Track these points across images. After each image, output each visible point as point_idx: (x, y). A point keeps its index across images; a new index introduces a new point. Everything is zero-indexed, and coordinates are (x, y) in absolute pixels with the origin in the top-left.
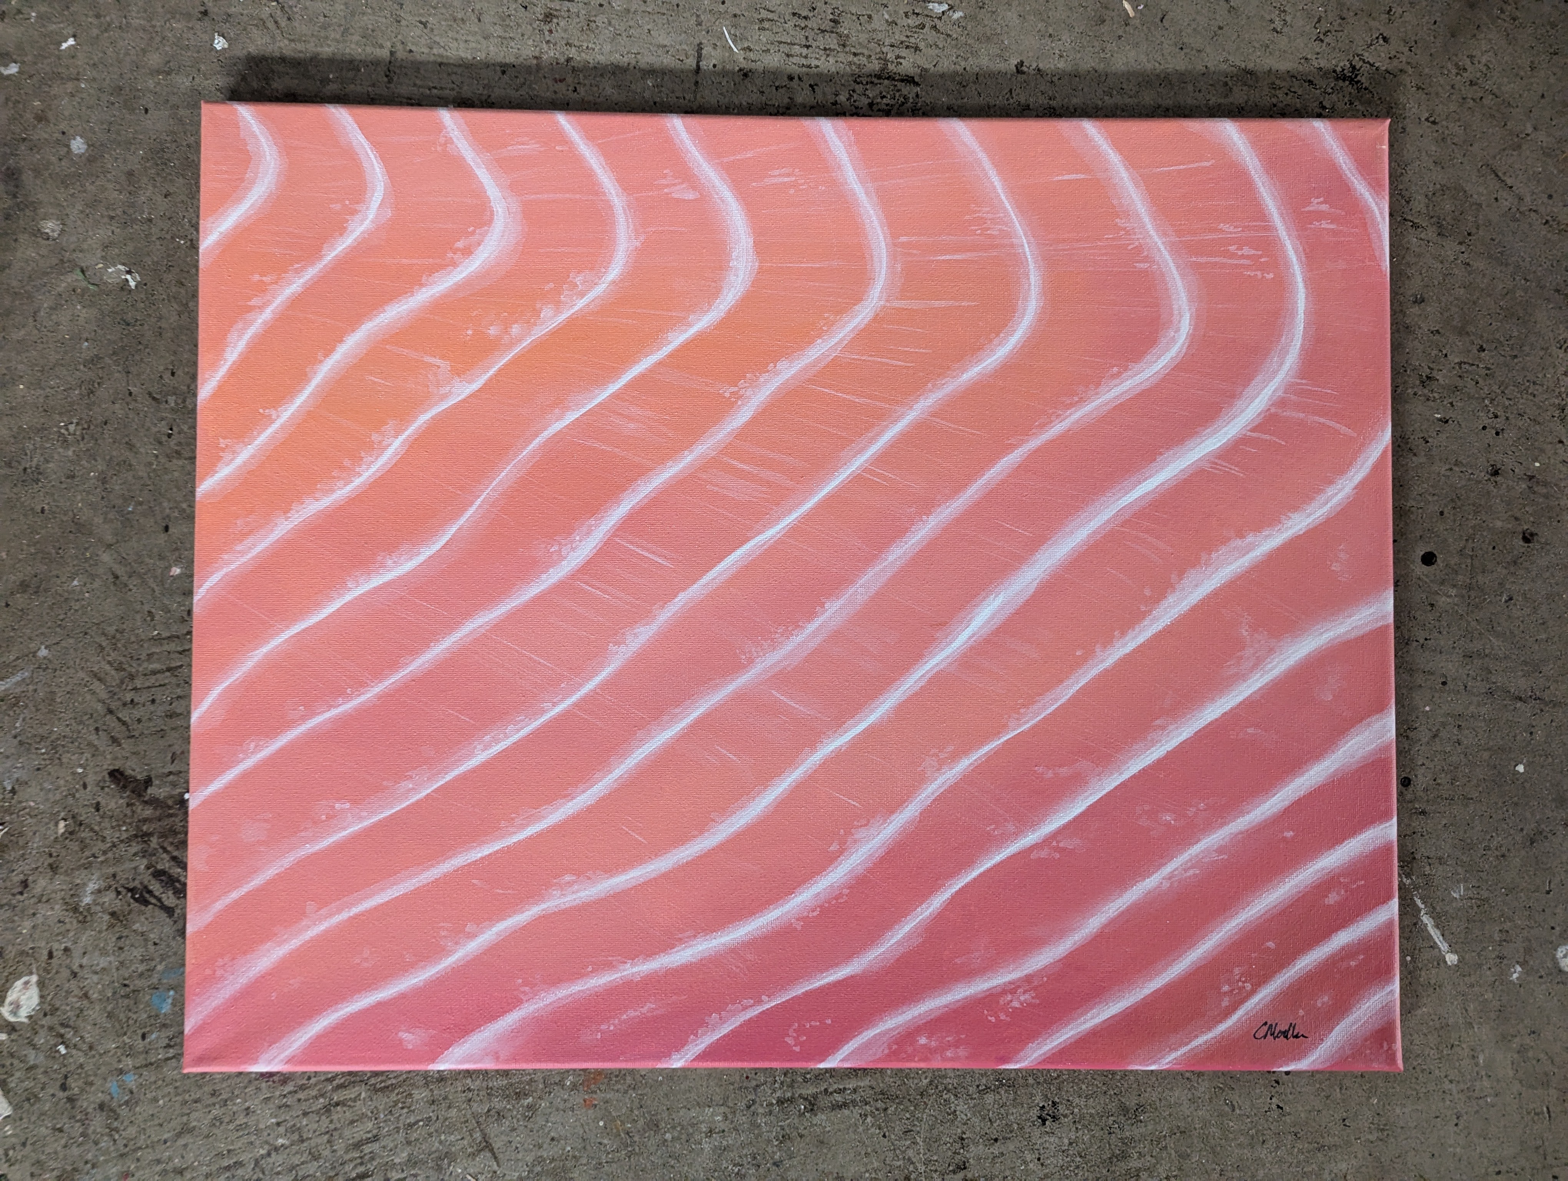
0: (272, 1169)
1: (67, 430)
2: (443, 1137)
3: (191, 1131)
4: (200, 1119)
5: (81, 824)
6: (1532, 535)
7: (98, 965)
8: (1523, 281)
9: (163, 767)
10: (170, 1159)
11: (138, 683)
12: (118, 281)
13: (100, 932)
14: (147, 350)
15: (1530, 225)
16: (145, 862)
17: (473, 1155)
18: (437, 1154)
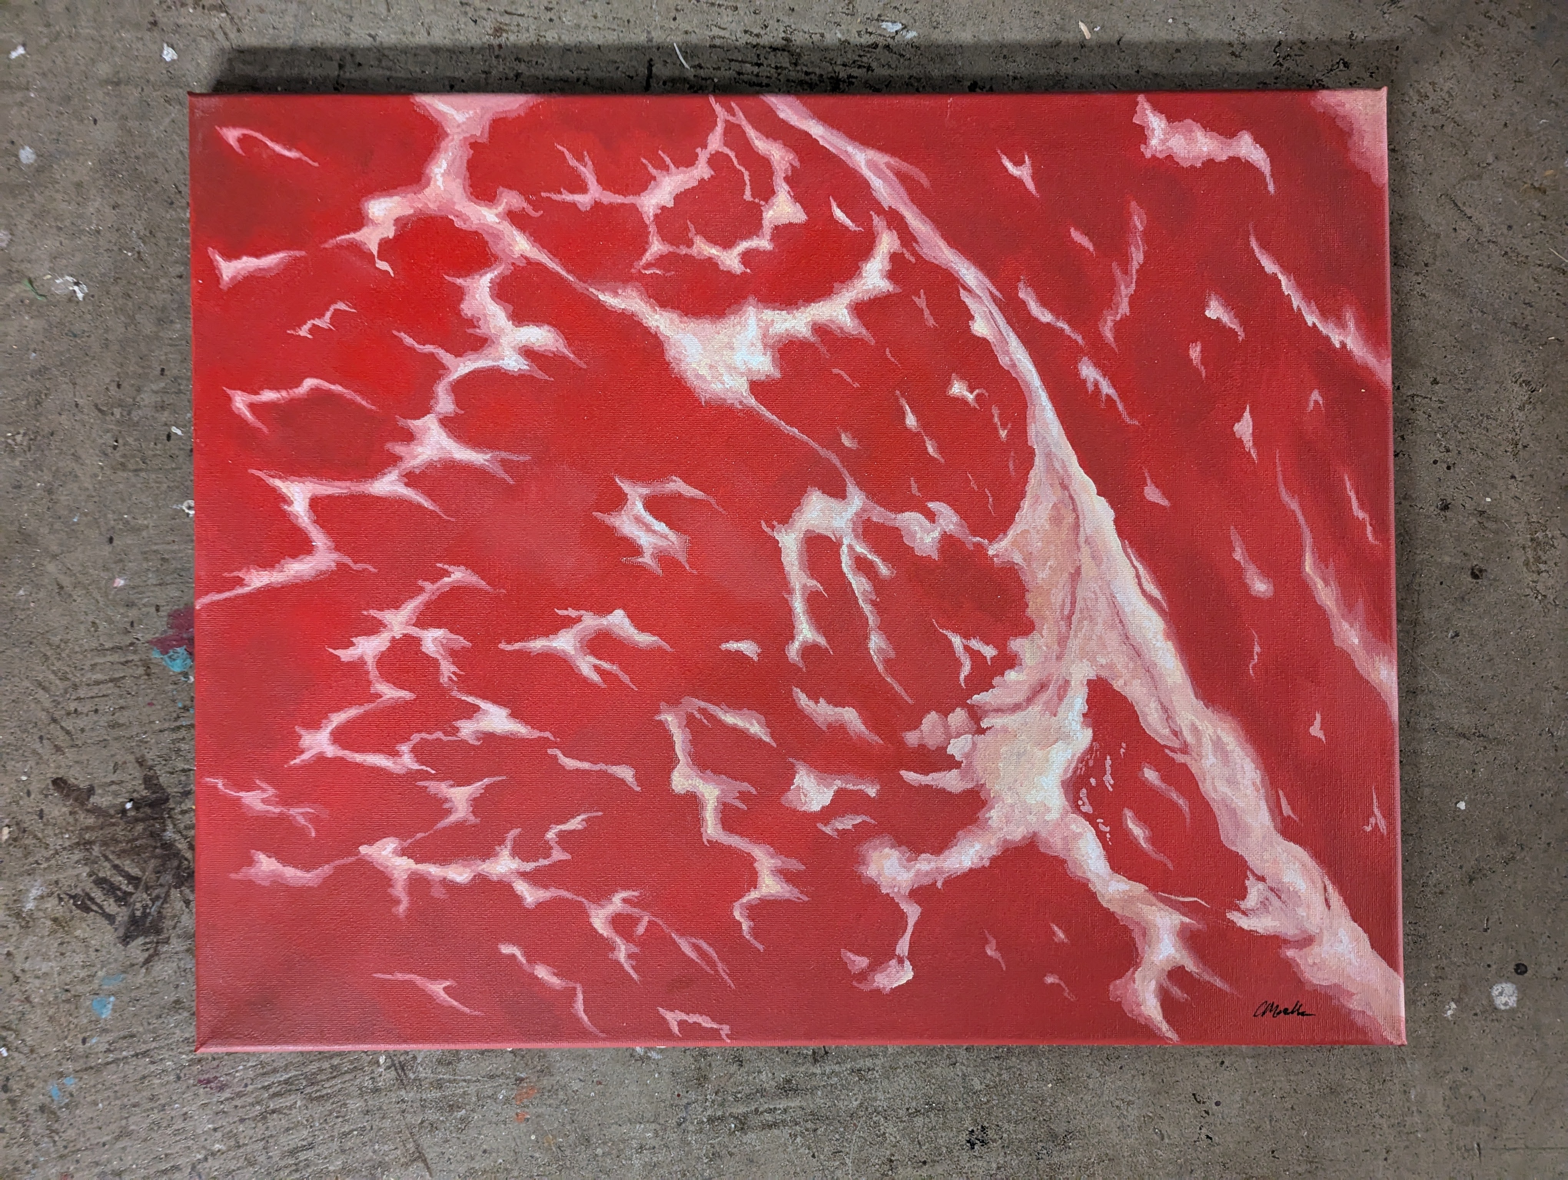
0: (208, 1174)
1: (14, 440)
2: (376, 1147)
3: (129, 1134)
4: (138, 1123)
5: (24, 831)
6: (1481, 571)
7: (40, 969)
8: (1480, 314)
9: (105, 776)
10: (109, 1161)
11: (82, 693)
12: (66, 292)
13: (42, 937)
14: (94, 362)
15: (1489, 256)
16: (87, 869)
17: (406, 1165)
18: (371, 1163)
